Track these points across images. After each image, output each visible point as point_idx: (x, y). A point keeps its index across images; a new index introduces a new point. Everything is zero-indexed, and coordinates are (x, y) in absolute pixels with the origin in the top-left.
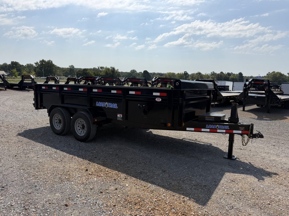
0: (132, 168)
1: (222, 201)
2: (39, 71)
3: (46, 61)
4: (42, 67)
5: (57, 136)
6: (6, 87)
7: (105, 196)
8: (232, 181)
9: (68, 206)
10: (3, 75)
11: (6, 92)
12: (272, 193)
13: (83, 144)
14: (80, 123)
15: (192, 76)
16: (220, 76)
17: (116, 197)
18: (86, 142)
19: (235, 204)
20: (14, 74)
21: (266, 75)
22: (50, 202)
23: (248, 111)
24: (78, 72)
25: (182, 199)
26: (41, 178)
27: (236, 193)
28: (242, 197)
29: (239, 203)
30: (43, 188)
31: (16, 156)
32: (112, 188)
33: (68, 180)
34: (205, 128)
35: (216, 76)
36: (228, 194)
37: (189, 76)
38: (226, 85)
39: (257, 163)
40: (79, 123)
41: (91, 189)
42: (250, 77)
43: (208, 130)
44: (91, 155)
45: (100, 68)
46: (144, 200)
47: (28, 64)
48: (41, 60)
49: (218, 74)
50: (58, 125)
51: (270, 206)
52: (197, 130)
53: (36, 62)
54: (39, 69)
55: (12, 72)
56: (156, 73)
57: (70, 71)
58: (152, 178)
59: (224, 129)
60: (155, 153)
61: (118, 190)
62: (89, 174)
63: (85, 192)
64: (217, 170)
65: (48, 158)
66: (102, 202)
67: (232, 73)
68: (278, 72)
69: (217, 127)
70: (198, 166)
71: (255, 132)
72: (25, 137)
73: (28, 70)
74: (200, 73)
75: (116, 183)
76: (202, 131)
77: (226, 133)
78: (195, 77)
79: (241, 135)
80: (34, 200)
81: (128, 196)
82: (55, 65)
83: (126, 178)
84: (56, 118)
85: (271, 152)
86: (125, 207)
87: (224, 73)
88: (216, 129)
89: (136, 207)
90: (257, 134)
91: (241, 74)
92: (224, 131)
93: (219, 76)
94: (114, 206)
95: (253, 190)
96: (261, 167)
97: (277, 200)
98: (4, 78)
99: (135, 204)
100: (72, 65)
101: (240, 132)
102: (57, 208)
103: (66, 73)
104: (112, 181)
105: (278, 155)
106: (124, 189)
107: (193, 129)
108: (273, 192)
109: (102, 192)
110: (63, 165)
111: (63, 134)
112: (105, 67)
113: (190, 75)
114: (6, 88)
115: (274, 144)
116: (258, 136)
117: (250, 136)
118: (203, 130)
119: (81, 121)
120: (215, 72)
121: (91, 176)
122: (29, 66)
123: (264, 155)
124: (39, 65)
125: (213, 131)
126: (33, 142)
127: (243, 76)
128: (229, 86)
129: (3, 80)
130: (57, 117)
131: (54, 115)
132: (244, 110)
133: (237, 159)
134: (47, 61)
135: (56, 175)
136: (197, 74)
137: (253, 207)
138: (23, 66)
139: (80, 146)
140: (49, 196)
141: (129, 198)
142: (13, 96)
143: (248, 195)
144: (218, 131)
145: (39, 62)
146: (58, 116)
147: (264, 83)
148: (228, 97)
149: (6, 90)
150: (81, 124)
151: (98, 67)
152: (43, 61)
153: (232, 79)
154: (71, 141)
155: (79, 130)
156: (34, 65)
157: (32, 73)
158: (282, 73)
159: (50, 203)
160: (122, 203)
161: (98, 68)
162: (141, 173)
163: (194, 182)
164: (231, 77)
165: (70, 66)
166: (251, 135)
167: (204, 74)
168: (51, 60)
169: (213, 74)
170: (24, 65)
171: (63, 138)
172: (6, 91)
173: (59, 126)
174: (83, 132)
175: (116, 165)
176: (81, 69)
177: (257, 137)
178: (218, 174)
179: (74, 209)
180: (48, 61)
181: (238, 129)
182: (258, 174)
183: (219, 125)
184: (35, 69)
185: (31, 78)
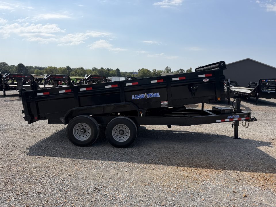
16: (101, 72)
21: (138, 71)
34: (227, 119)
49: (99, 70)
50: (80, 136)
56: (32, 67)
59: (237, 118)
67: (111, 69)
68: (146, 69)
71: (252, 117)
76: (225, 121)
84: (78, 128)
87: (104, 69)
91: (118, 70)
101: (245, 119)
107: (220, 121)
113: (74, 69)
119: (119, 127)
144: (234, 119)
146: (80, 126)
150: (119, 130)
153: (111, 74)
155: (117, 136)
158: (149, 70)
164: (110, 72)
169: (95, 69)
174: (122, 137)
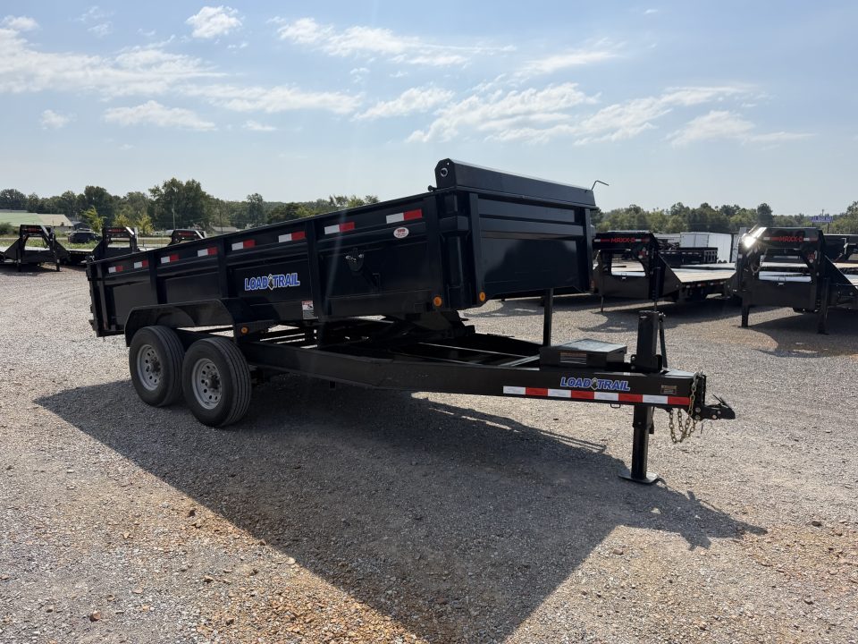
0: (325, 509)
1: (559, 614)
2: (162, 214)
3: (181, 185)
4: (170, 203)
5: (149, 409)
6: (58, 261)
7: (213, 592)
8: (615, 553)
9: (96, 620)
10: (49, 229)
11: (57, 276)
12: (726, 592)
13: (212, 434)
14: (207, 370)
15: (612, 217)
17: (244, 596)
18: (223, 428)
19: (597, 625)
20: (91, 222)
21: (845, 211)
22: (51, 607)
23: (758, 328)
24: (273, 213)
25: (438, 606)
26: (54, 534)
27: (614, 592)
28: (628, 603)
29: (609, 622)
30: (47, 565)
31: (9, 468)
32: (246, 568)
33: (128, 542)
34: (557, 387)
35: (686, 219)
36: (585, 594)
37: (604, 219)
38: (710, 246)
39: (718, 498)
40: (204, 373)
41: (184, 571)
42: (796, 216)
43: (568, 394)
44: (223, 466)
45: (335, 200)
46: (322, 608)
47: (130, 194)
48: (169, 179)
49: (694, 211)
50: (151, 378)
51: (703, 634)
52: (533, 394)
53: (152, 188)
54: (163, 207)
55: (86, 217)
57: (251, 211)
58: (374, 540)
59: (615, 391)
60: (414, 463)
61: (259, 576)
62: (195, 525)
63: (163, 579)
64: (582, 518)
65: (97, 478)
66: (198, 611)
67: (738, 208)
69: (594, 385)
70: (530, 502)
71: (710, 400)
72: (57, 412)
73: (131, 211)
74: (637, 210)
75: (260, 555)
76: (549, 395)
77: (620, 402)
78: (622, 220)
79: (668, 408)
80: (9, 600)
81: (280, 594)
82: (209, 196)
83: (297, 541)
84: (148, 358)
85: (779, 461)
86: (259, 629)
87: (713, 207)
88: (590, 390)
89: (289, 629)
90: (716, 406)
91: (765, 209)
92: (615, 397)
93: (695, 215)
94: (228, 624)
95: (671, 582)
96: (726, 509)
97: (734, 617)
98: (51, 235)
99: (293, 619)
100: (257, 195)
101: (664, 400)
102: (64, 625)
103: (240, 216)
104: (253, 547)
105: (795, 472)
106: (277, 574)
107: (522, 390)
108: (732, 591)
109: (208, 581)
110: (130, 497)
111: (164, 402)
112: (349, 197)
113: (608, 215)
114: (58, 266)
115: (798, 433)
116: (719, 412)
117: (694, 411)
118: (551, 392)
119: (208, 367)
120: (685, 206)
121: (198, 530)
122: (135, 199)
123: (750, 469)
124: (161, 195)
125: (583, 396)
126: (71, 429)
127: (773, 214)
128: (717, 249)
129: (49, 243)
130: (149, 354)
131: (139, 349)
132: (745, 325)
133: (659, 484)
134: (184, 184)
135: (99, 528)
136: (628, 211)
137: (648, 638)
138: (117, 198)
139: (199, 440)
140: (55, 588)
141: (281, 599)
142: (71, 288)
143: (647, 598)
144: (597, 395)
145: (161, 188)
146: (150, 351)
147: (807, 239)
148: (699, 285)
149: (58, 270)
150: (210, 376)
151: (331, 199)
152: (174, 183)
154: (183, 423)
155: (205, 391)
156: (149, 195)
157: (141, 219)
159: (50, 611)
160: (255, 614)
161: (329, 200)
162: (347, 524)
163: (496, 553)
164: (733, 218)
165: (249, 197)
166: (698, 410)
167: (651, 211)
168: (197, 181)
169: (680, 211)
170: (122, 197)
171: (162, 415)
172: (57, 274)
173: (154, 378)
174: (214, 397)
175: (283, 498)
176: (280, 205)
177: (714, 417)
178: (579, 530)
179: (109, 631)
180: (188, 183)
181: (658, 392)
182: (707, 530)
183: (598, 377)
184: (151, 208)
185: (128, 234)
